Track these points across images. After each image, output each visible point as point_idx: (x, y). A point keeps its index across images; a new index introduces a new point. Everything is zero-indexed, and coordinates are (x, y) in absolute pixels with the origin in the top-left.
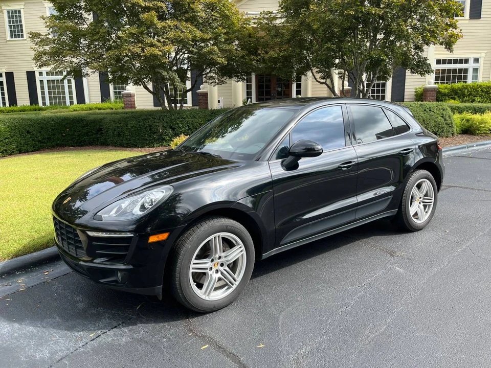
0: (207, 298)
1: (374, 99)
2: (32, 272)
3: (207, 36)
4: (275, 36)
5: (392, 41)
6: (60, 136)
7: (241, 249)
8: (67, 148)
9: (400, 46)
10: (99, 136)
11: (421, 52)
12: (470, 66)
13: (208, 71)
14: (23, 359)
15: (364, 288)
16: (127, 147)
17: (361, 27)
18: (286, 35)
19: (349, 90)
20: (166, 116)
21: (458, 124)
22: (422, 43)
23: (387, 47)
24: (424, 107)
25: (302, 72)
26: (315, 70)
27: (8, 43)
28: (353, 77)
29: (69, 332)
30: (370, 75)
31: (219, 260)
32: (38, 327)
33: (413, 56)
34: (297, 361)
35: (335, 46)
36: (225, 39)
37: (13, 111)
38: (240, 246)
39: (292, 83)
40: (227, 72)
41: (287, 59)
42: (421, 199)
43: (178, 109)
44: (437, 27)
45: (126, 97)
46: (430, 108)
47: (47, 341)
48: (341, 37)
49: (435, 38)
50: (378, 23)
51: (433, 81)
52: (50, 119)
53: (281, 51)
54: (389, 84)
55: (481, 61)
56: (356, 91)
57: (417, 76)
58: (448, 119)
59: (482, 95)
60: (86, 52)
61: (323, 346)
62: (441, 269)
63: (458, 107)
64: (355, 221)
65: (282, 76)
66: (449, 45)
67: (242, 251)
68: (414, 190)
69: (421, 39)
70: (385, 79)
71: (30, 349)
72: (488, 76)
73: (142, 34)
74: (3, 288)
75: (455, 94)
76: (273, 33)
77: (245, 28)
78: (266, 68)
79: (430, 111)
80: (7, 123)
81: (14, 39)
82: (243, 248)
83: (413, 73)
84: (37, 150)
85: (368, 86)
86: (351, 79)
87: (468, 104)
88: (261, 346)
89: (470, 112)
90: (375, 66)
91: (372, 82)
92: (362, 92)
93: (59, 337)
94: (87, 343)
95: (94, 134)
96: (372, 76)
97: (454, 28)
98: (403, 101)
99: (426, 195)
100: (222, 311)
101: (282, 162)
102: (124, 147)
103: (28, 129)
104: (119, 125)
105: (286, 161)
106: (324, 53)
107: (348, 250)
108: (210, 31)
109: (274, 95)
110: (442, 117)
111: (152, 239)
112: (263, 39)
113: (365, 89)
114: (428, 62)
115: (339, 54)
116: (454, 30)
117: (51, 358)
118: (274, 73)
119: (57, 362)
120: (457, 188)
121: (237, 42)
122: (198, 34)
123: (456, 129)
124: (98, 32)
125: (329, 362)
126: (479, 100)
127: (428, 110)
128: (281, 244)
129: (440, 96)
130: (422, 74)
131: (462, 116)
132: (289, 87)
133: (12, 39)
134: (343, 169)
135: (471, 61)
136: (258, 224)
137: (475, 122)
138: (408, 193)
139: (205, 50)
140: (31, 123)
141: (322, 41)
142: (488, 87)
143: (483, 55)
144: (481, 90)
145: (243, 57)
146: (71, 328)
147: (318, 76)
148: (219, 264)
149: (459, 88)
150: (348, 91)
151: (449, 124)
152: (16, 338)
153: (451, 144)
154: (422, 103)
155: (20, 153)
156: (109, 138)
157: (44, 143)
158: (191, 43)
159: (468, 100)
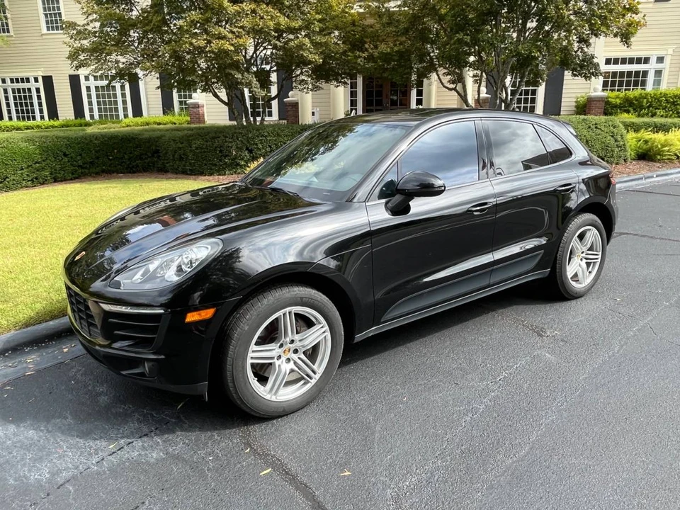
0: (274, 398)
1: (520, 111)
2: (46, 347)
3: (296, 24)
4: (388, 23)
5: (548, 32)
6: (106, 160)
7: (323, 330)
8: (115, 174)
9: (558, 39)
10: (156, 159)
11: (587, 46)
12: (652, 67)
13: (298, 73)
14: (12, 481)
15: (498, 385)
16: (191, 175)
17: (506, 12)
18: (403, 23)
19: (487, 98)
20: (242, 133)
21: (633, 147)
22: (589, 34)
23: (541, 40)
24: (588, 122)
25: (423, 75)
26: (442, 71)
27: (44, 37)
28: (492, 81)
29: (81, 440)
30: (516, 78)
31: (291, 345)
32: (41, 430)
33: (576, 52)
34: (397, 500)
35: (469, 37)
36: (320, 27)
37: (53, 127)
38: (321, 326)
39: (411, 90)
40: (324, 73)
41: (404, 57)
42: (584, 255)
43: (258, 124)
44: (611, 11)
45: (193, 108)
46: (596, 124)
47: (49, 454)
48: (478, 26)
49: (608, 27)
50: (529, 6)
51: (600, 88)
52: (93, 137)
53: (395, 45)
54: (541, 90)
55: (667, 60)
56: (496, 100)
57: (580, 80)
58: (619, 139)
59: (666, 107)
60: (136, 48)
61: (437, 477)
62: (610, 357)
63: (633, 123)
64: (489, 286)
65: (397, 79)
66: (626, 37)
67: (324, 332)
68: (575, 242)
69: (588, 29)
70: (536, 84)
71: (24, 465)
72: (675, 81)
73: (207, 23)
74: (5, 371)
75: (630, 105)
76: (385, 20)
77: (347, 13)
78: (376, 69)
79: (596, 128)
80: (36, 142)
81: (51, 32)
82: (327, 327)
83: (575, 75)
84: (77, 178)
85: (513, 93)
86: (491, 83)
87: (646, 120)
88: (346, 474)
89: (650, 129)
90: (524, 65)
91: (519, 88)
92: (505, 101)
93: (67, 447)
94: (103, 459)
95: (150, 157)
96: (518, 80)
97: (634, 13)
98: (559, 115)
99: (591, 249)
100: (296, 415)
101: (387, 203)
102: (187, 174)
103: (64, 150)
104: (181, 146)
105: (392, 201)
106: (453, 46)
107: (479, 326)
108: (300, 17)
109: (386, 105)
110: (612, 136)
111: (192, 317)
112: (372, 28)
113: (509, 97)
114: (595, 60)
115: (475, 49)
116: (634, 15)
117: (50, 481)
118: (385, 75)
119: (58, 488)
120: (631, 236)
121: (337, 33)
122: (283, 20)
123: (630, 153)
124: (151, 21)
125: (443, 502)
126: (662, 113)
127: (593, 127)
128: (382, 321)
129: (608, 108)
130: (586, 77)
131: (639, 135)
132: (406, 94)
133: (49, 32)
134: (475, 213)
135: (653, 60)
136: (349, 294)
137: (656, 144)
138: (566, 246)
139: (292, 44)
140: (68, 143)
141: (451, 30)
142: (675, 96)
143: (670, 51)
144: (666, 100)
145: (344, 53)
146: (85, 435)
147: (446, 79)
148: (291, 351)
149: (635, 97)
150: (485, 100)
151: (621, 147)
152: (8, 448)
153: (623, 173)
154: (586, 117)
155: (55, 182)
156: (167, 163)
157: (86, 168)
158: (273, 33)
159: (647, 114)
